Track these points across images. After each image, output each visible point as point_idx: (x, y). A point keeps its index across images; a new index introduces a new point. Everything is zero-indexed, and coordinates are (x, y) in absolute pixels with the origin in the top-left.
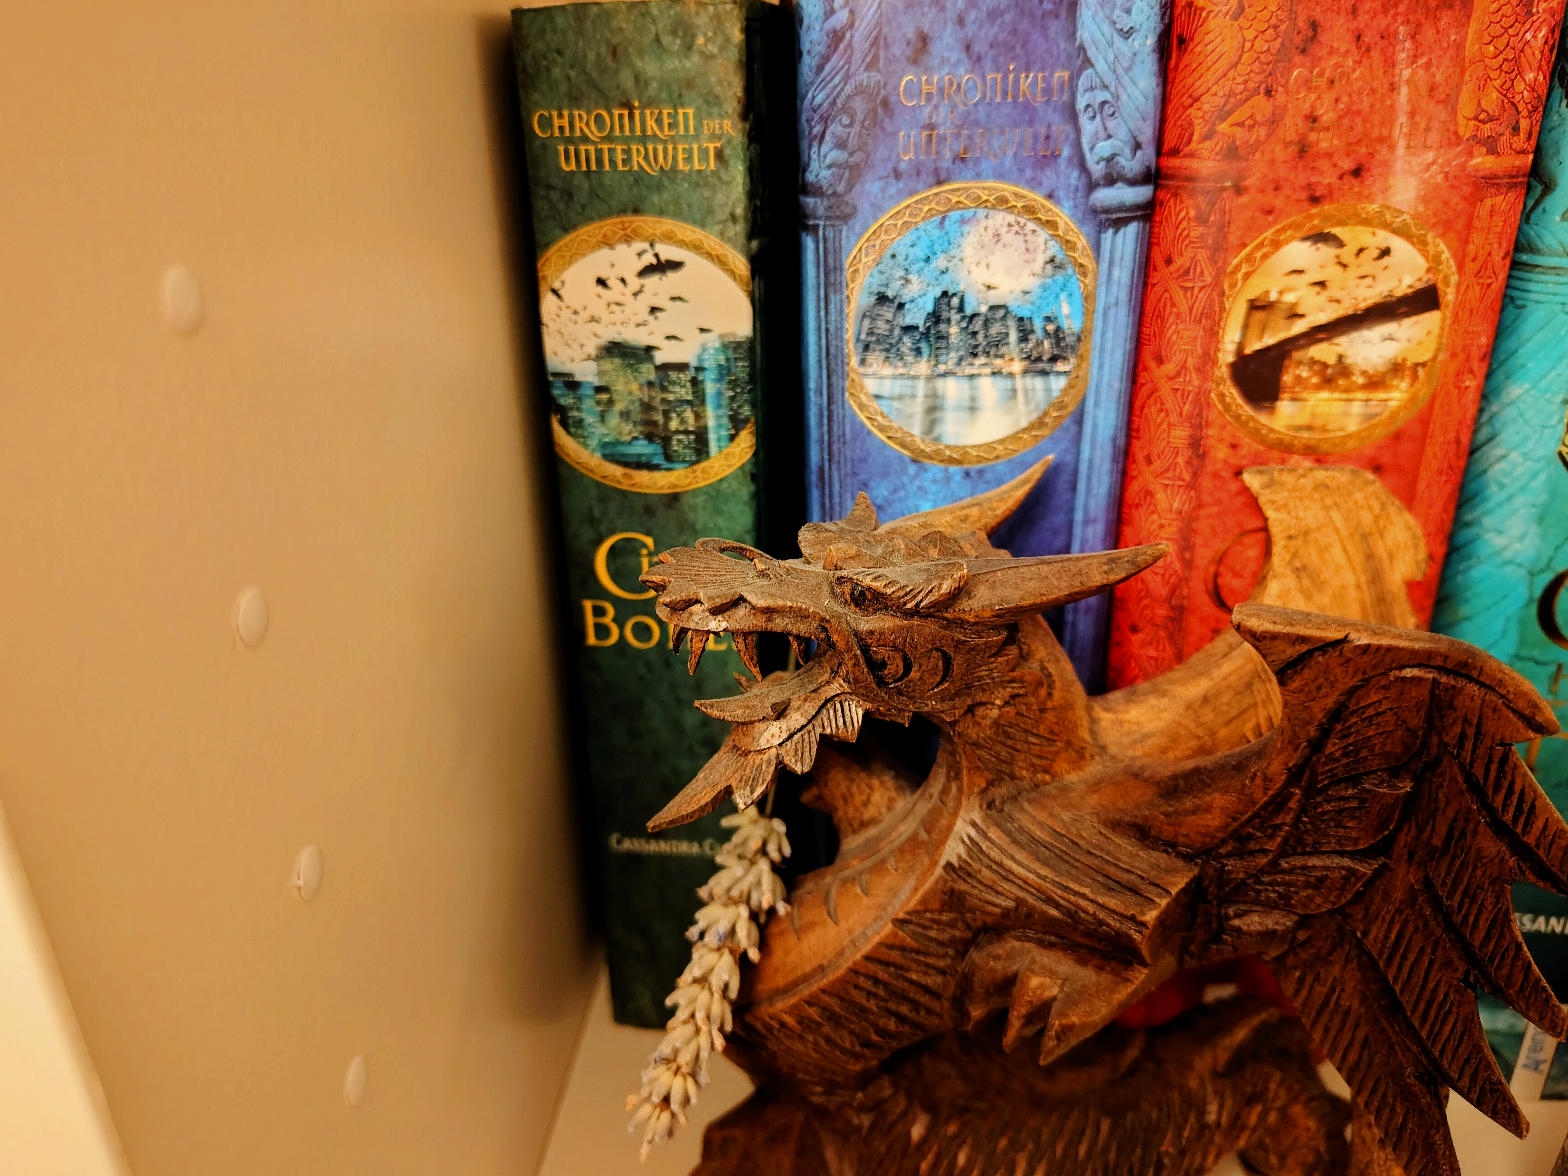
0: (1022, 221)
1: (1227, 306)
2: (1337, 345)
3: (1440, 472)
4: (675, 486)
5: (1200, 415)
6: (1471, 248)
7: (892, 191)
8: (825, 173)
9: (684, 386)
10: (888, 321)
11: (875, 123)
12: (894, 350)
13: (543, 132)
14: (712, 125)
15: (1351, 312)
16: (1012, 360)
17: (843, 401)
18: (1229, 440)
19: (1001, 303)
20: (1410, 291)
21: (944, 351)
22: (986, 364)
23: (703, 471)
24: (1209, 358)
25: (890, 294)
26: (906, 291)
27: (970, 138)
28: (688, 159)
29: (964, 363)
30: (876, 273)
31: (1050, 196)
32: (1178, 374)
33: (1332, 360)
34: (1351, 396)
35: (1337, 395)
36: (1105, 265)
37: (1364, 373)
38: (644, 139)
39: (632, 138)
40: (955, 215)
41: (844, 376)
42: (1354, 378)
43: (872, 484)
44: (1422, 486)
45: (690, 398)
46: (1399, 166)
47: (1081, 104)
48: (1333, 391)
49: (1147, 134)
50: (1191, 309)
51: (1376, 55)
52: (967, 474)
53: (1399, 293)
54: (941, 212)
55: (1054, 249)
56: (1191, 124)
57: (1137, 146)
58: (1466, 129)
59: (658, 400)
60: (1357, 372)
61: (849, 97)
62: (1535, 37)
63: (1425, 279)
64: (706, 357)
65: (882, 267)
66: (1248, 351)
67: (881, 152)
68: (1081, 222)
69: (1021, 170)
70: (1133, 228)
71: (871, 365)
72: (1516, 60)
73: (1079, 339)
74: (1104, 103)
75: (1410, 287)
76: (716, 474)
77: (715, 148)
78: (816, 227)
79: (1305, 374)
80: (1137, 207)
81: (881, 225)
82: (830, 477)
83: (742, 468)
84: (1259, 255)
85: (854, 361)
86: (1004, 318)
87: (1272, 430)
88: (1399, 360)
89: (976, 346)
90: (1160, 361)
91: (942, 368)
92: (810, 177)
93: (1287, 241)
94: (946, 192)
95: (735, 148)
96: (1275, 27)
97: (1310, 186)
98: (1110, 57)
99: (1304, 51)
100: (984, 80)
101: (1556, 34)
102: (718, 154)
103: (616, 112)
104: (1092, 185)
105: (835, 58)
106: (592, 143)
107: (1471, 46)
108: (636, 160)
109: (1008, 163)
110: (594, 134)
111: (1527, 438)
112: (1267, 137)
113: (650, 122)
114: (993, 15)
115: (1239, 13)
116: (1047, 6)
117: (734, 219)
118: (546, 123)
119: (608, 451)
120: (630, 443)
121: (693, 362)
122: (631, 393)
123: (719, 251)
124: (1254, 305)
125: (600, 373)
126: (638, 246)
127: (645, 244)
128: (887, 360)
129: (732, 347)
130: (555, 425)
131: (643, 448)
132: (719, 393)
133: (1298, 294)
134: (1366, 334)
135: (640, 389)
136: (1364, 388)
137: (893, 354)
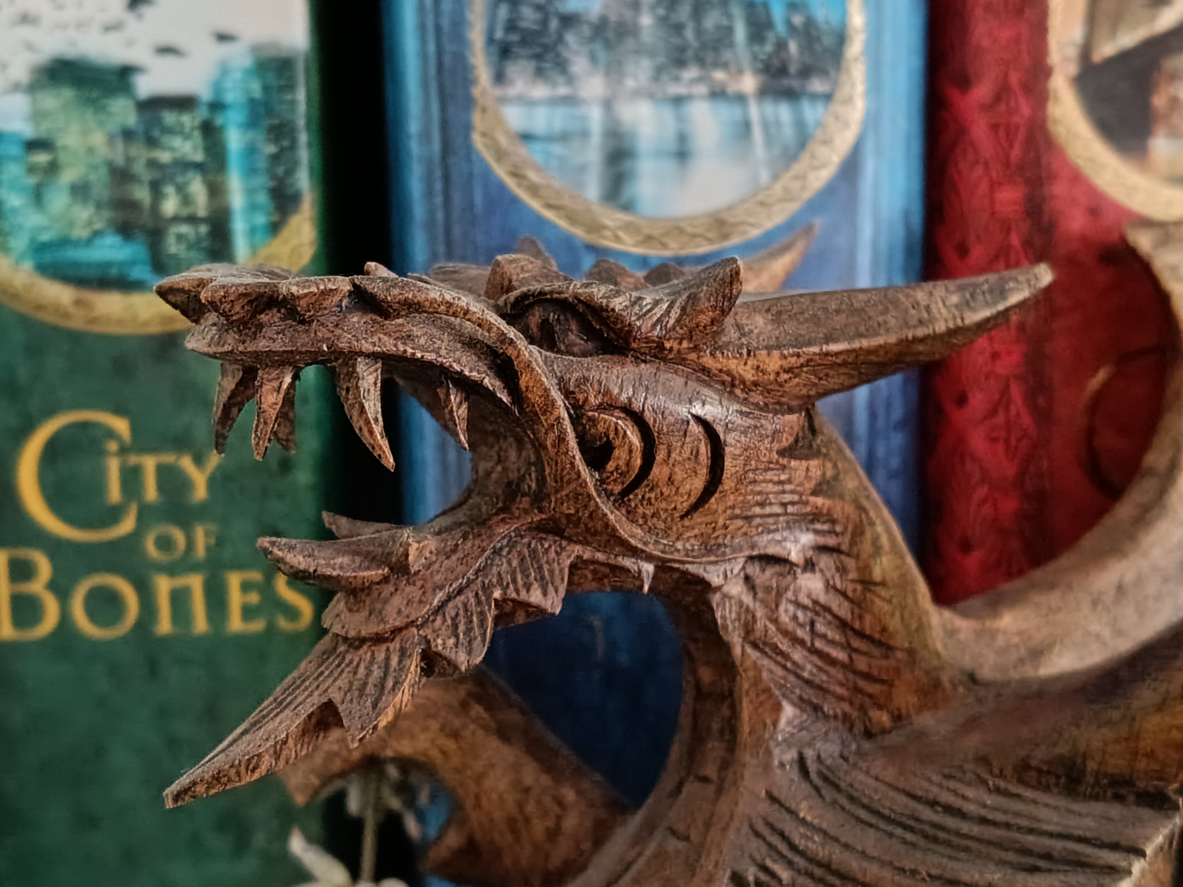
9: (188, 137)
12: (550, 56)
16: (740, 72)
17: (469, 147)
21: (630, 56)
22: (699, 80)
29: (665, 77)
32: (997, 100)
45: (199, 157)
59: (141, 163)
64: (229, 83)
66: (1097, 57)
71: (513, 83)
73: (842, 39)
90: (966, 85)
119: (48, 258)
120: (89, 242)
121: (205, 94)
122: (91, 151)
125: (35, 116)
128: (538, 73)
129: (274, 68)
131: (111, 251)
132: (251, 150)
135: (110, 141)
137: (547, 62)
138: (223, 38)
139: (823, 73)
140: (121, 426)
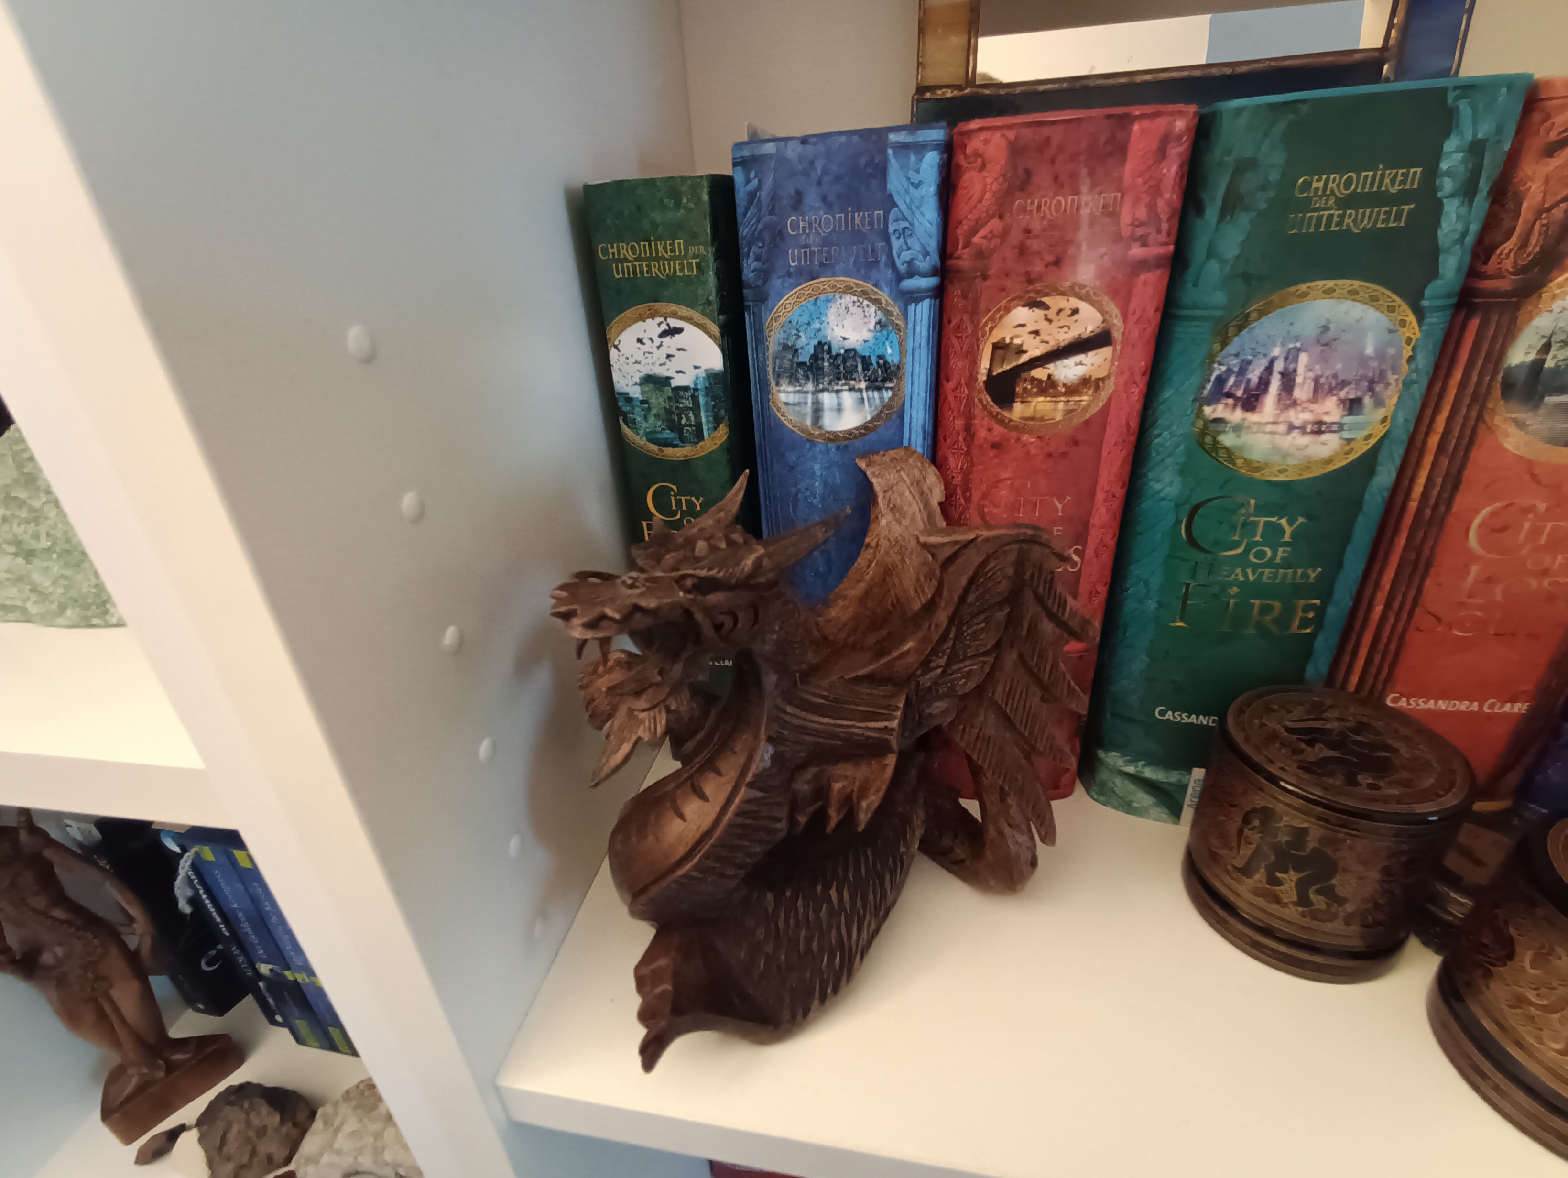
0: (861, 300)
1: (981, 347)
2: (1048, 368)
3: (1116, 444)
4: (687, 456)
5: (970, 410)
6: (1132, 307)
7: (786, 285)
8: (752, 275)
9: (688, 399)
10: (790, 360)
11: (775, 245)
12: (794, 377)
13: (603, 256)
14: (693, 250)
15: (1055, 348)
16: (860, 381)
17: (770, 406)
18: (986, 426)
19: (852, 347)
20: (1092, 334)
21: (821, 376)
22: (845, 384)
24: (973, 378)
25: (790, 344)
26: (798, 341)
27: (829, 252)
28: (682, 270)
29: (833, 383)
30: (781, 332)
31: (876, 285)
32: (957, 388)
34: (1058, 399)
35: (1049, 399)
36: (911, 325)
37: (1064, 385)
38: (657, 259)
39: (651, 259)
40: (822, 297)
41: (769, 392)
42: (1059, 388)
43: (787, 454)
44: (1104, 453)
45: (691, 406)
46: (1083, 257)
47: (891, 231)
48: (1046, 397)
49: (933, 245)
50: (962, 349)
51: (1067, 187)
52: (838, 448)
53: (1085, 336)
54: (815, 295)
55: (880, 315)
56: (958, 238)
57: (928, 254)
58: (1126, 232)
59: (674, 407)
60: (1061, 384)
61: (761, 230)
62: (1169, 171)
63: (1102, 326)
64: (698, 382)
66: (994, 374)
67: (780, 262)
68: (895, 300)
69: (858, 270)
70: (926, 303)
71: (782, 385)
72: (1158, 187)
73: (898, 368)
74: (906, 228)
75: (1092, 332)
76: (708, 449)
77: (696, 262)
78: (749, 306)
79: (1029, 387)
80: (929, 289)
81: (782, 305)
82: (765, 450)
83: (721, 445)
84: (998, 316)
87: (1011, 420)
88: (1087, 377)
89: (840, 373)
90: (948, 381)
91: (821, 386)
92: (744, 278)
93: (1015, 307)
94: (818, 283)
95: (707, 262)
96: (1004, 175)
97: (1027, 273)
98: (908, 200)
99: (1022, 189)
100: (834, 218)
101: (1185, 168)
102: (698, 265)
103: (642, 244)
104: (900, 278)
105: (752, 208)
106: (630, 261)
107: (1127, 179)
108: (654, 271)
109: (851, 266)
110: (631, 256)
111: (1172, 424)
112: (1001, 244)
113: (660, 249)
114: (838, 178)
115: (983, 168)
116: (869, 171)
117: (709, 302)
118: (605, 251)
119: (649, 437)
120: (661, 432)
121: (692, 386)
122: (659, 403)
123: (702, 322)
124: (996, 347)
125: (643, 393)
126: (659, 319)
127: (662, 319)
128: (790, 383)
129: (712, 377)
130: (621, 422)
131: (667, 434)
132: (706, 403)
133: (1023, 339)
134: (1066, 362)
135: (665, 402)
136: (1065, 394)
137: (793, 379)
139: (891, 380)
140: (674, 487)
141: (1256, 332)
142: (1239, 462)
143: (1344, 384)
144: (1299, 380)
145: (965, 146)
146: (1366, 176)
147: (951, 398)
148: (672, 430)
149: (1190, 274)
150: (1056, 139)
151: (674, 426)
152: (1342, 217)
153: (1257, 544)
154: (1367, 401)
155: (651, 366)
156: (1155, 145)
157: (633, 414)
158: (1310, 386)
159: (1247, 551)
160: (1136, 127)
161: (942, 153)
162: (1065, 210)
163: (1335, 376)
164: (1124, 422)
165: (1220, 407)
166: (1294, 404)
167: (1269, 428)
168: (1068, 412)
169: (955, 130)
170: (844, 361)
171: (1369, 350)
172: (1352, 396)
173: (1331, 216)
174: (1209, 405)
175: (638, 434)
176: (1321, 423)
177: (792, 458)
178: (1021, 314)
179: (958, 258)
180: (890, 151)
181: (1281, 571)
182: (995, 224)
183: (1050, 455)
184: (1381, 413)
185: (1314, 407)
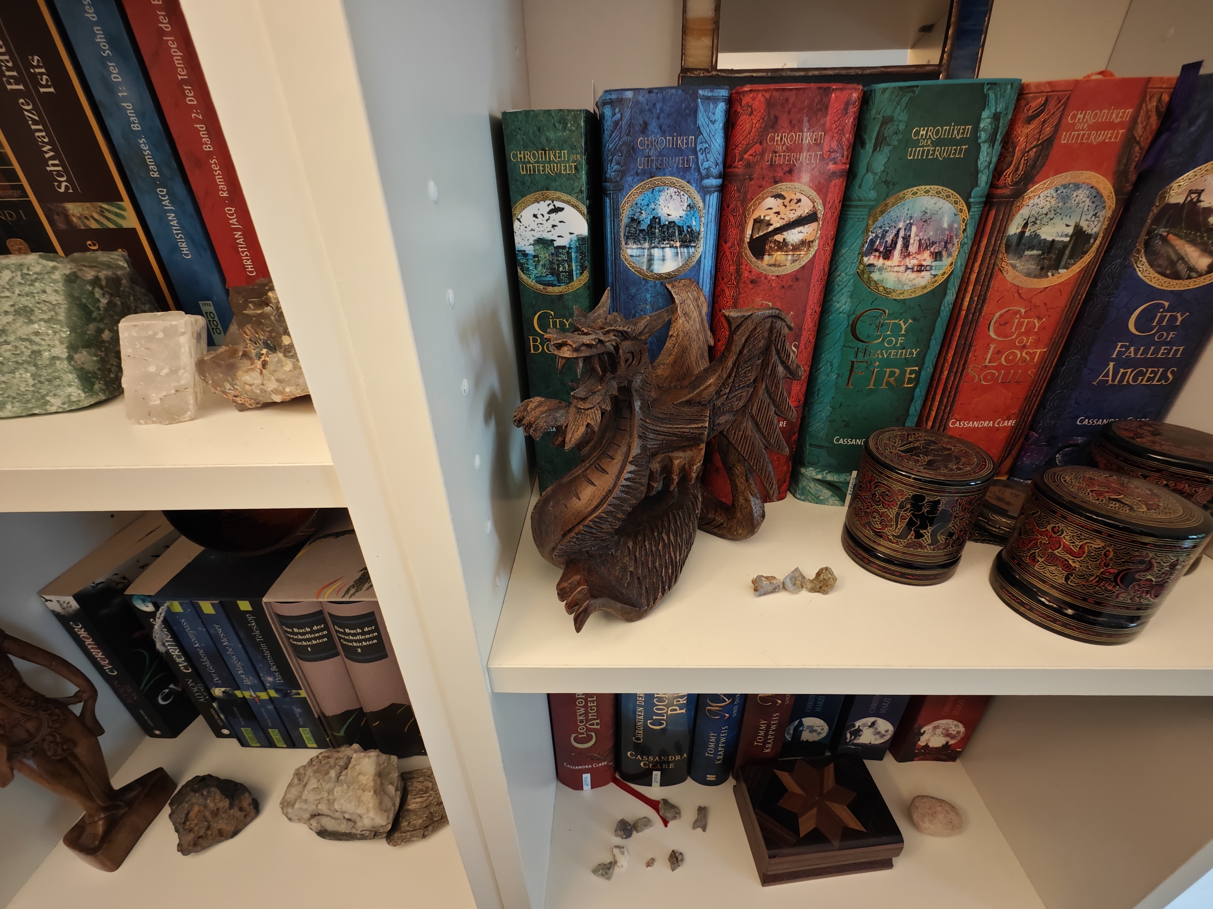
0: (679, 191)
1: (747, 221)
2: (784, 235)
3: (817, 281)
4: (562, 292)
5: (739, 261)
6: (828, 199)
7: (636, 180)
8: (613, 174)
9: (565, 255)
10: (635, 228)
11: (630, 155)
13: (514, 159)
14: (573, 157)
15: (788, 222)
16: (676, 241)
17: (620, 257)
18: (749, 270)
19: (673, 220)
20: (807, 215)
21: (654, 239)
22: (668, 243)
23: (571, 286)
24: (742, 240)
25: (635, 218)
26: (641, 216)
27: (662, 161)
28: (565, 170)
29: (660, 243)
30: (630, 211)
31: (688, 182)
33: (782, 241)
34: (788, 253)
35: (783, 253)
36: (707, 207)
37: (792, 245)
38: (550, 162)
39: (546, 162)
40: (657, 189)
41: (620, 248)
42: (789, 247)
43: (630, 288)
44: (812, 286)
46: (804, 169)
47: (698, 149)
49: (720, 159)
50: (735, 223)
51: (796, 128)
53: (803, 216)
54: (653, 187)
55: (690, 201)
56: (735, 155)
57: (717, 164)
58: (826, 155)
59: (555, 260)
60: (790, 244)
61: (621, 145)
62: (848, 122)
63: (812, 210)
64: (572, 243)
65: (633, 208)
66: (754, 238)
67: (632, 166)
68: (699, 192)
69: (679, 173)
70: (715, 195)
71: (629, 244)
72: (843, 130)
73: (699, 234)
74: (707, 148)
75: (807, 213)
76: (576, 287)
77: (574, 165)
78: (610, 194)
79: (773, 246)
80: (717, 186)
81: (632, 192)
82: (616, 286)
83: (584, 285)
84: (758, 202)
85: (623, 243)
86: (674, 226)
87: (762, 266)
88: (804, 240)
89: (665, 237)
90: (726, 242)
91: (653, 245)
92: (608, 176)
93: (766, 198)
94: (655, 180)
95: (582, 165)
96: (763, 119)
97: (774, 177)
98: (708, 131)
99: (772, 127)
100: (666, 139)
101: (856, 120)
102: (576, 168)
103: (540, 152)
104: (702, 178)
105: (616, 131)
106: (532, 164)
107: (828, 125)
108: (547, 170)
109: (674, 170)
110: (532, 160)
111: (847, 268)
112: (761, 159)
113: (552, 156)
114: (669, 115)
115: (751, 113)
116: (687, 112)
117: (581, 192)
118: (515, 156)
119: (537, 280)
120: (546, 276)
121: (568, 246)
122: (546, 258)
123: (577, 204)
124: (756, 221)
125: (535, 250)
126: (548, 202)
127: (550, 202)
128: (634, 242)
129: (581, 240)
130: (519, 270)
131: (550, 278)
132: (577, 257)
133: (770, 217)
134: (793, 230)
135: (549, 255)
136: (792, 250)
137: (636, 240)
138: (571, 234)
139: (694, 241)
140: (552, 313)
141: (891, 213)
142: (881, 289)
143: (934, 243)
144: (912, 241)
145: (741, 100)
146: (946, 129)
147: (728, 253)
148: (552, 275)
149: (858, 181)
150: (792, 99)
151: (554, 272)
152: (934, 151)
153: (889, 336)
154: (944, 253)
155: (541, 233)
156: (842, 107)
157: (527, 264)
158: (916, 244)
159: (883, 341)
160: (833, 95)
161: (726, 104)
162: (795, 141)
163: (929, 239)
164: (822, 267)
165: (872, 257)
166: (909, 255)
167: (896, 269)
168: (794, 261)
169: (734, 91)
170: (668, 230)
171: (945, 225)
172: (937, 251)
173: (929, 150)
174: (866, 256)
175: (530, 278)
176: (921, 265)
177: (633, 291)
178: (770, 202)
179: (735, 167)
180: (699, 100)
181: (900, 351)
182: (758, 146)
183: (783, 287)
184: (950, 260)
185: (919, 257)
